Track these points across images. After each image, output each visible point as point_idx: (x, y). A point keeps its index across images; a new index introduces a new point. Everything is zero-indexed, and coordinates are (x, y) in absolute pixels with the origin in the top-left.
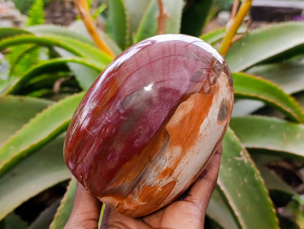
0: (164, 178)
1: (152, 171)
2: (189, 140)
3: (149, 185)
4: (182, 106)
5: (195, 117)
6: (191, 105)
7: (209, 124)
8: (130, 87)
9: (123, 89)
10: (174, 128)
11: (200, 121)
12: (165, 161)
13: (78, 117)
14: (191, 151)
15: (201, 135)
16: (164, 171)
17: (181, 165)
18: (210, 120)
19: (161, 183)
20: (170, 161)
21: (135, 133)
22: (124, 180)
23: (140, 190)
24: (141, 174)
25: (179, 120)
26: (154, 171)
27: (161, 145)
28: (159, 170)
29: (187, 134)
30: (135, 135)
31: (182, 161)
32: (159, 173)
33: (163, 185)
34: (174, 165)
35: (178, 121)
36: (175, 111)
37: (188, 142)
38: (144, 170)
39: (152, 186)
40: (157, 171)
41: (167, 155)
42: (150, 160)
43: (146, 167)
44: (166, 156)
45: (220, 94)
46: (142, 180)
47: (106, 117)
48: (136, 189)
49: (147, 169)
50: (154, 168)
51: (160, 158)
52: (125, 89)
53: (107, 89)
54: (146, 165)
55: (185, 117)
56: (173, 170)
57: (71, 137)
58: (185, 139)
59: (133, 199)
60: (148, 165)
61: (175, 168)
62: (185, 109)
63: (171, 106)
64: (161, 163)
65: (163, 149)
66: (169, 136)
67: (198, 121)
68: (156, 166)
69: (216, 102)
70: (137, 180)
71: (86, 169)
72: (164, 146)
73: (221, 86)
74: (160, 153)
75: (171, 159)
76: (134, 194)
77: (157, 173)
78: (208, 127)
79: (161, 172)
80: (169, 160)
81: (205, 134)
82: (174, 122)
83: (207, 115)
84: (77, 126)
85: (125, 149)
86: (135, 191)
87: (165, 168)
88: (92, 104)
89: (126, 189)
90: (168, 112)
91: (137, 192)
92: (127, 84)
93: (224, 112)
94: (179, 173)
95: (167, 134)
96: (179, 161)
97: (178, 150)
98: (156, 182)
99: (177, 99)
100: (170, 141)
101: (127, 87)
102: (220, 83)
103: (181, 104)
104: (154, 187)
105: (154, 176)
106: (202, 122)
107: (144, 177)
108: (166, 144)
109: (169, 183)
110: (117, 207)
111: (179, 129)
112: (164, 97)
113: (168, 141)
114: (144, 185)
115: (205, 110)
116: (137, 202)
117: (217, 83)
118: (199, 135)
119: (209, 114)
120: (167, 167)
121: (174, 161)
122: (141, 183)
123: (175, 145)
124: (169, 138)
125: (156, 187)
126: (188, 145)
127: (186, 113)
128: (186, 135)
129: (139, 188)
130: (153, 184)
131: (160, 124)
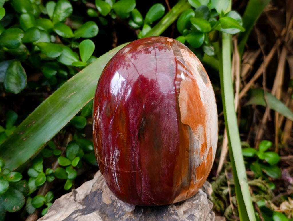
0: (204, 152)
1: (195, 156)
2: (201, 115)
3: (199, 165)
4: (180, 99)
5: (194, 98)
6: (185, 93)
7: (204, 93)
8: (135, 119)
9: (130, 125)
10: (187, 118)
11: (199, 97)
12: (197, 143)
13: (111, 168)
14: (207, 121)
15: (205, 105)
16: (201, 149)
17: (208, 135)
18: (203, 90)
19: (204, 157)
20: (201, 139)
21: (165, 145)
22: (181, 179)
23: (195, 173)
24: (189, 165)
25: (186, 109)
26: (196, 155)
27: (188, 136)
28: (198, 151)
29: (197, 113)
30: (166, 146)
31: (207, 133)
32: (200, 153)
33: (207, 157)
34: (204, 139)
35: (187, 111)
36: (179, 106)
37: (202, 117)
38: (189, 160)
39: (201, 164)
40: (198, 153)
41: (196, 137)
42: (188, 151)
43: (189, 157)
44: (196, 139)
45: (193, 67)
46: (193, 167)
47: (136, 152)
48: (193, 176)
49: (190, 158)
50: (195, 153)
51: (193, 144)
52: (132, 123)
53: (117, 134)
54: (188, 156)
55: (188, 104)
56: (206, 143)
57: (118, 184)
58: (199, 118)
59: (195, 182)
60: (189, 156)
61: (206, 140)
62: (184, 99)
63: (173, 106)
64: (196, 147)
65: (191, 137)
66: (188, 125)
67: (197, 98)
68: (195, 151)
69: (196, 74)
70: (189, 170)
71: (150, 195)
72: (190, 135)
73: (189, 61)
74: (191, 141)
75: (200, 138)
76: (193, 180)
77: (198, 154)
78: (205, 95)
79: (200, 152)
80: (199, 139)
81: (207, 101)
82: (184, 115)
83: (199, 89)
84: (117, 174)
85: (167, 160)
86: (193, 177)
87: (200, 147)
88: (114, 152)
89: (186, 181)
90: (175, 112)
91: (194, 177)
92: (130, 119)
93: (203, 75)
94: (210, 140)
95: (186, 126)
96: (205, 133)
97: (200, 128)
98: (201, 160)
99: (174, 98)
100: (191, 128)
101: (133, 121)
102: (186, 59)
103: (179, 99)
104: (202, 163)
105: (198, 158)
106: (200, 97)
107: (193, 164)
108: (190, 132)
109: (209, 153)
110: (187, 196)
111: (191, 116)
112: (164, 105)
113: (190, 129)
114: (196, 169)
115: (195, 87)
116: (198, 181)
117: (186, 61)
118: (204, 106)
119: (199, 87)
120: (202, 144)
121: (202, 137)
122: (193, 170)
123: (196, 127)
124: (189, 127)
125: (203, 163)
126: (203, 119)
127: (187, 102)
128: (198, 115)
129: (194, 173)
130: (200, 162)
131: (177, 124)
